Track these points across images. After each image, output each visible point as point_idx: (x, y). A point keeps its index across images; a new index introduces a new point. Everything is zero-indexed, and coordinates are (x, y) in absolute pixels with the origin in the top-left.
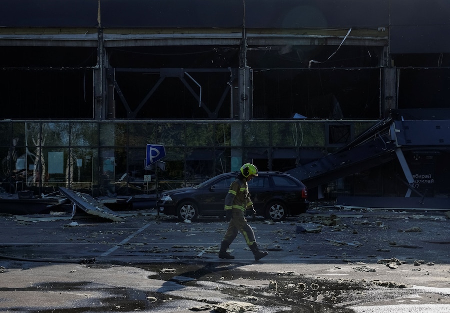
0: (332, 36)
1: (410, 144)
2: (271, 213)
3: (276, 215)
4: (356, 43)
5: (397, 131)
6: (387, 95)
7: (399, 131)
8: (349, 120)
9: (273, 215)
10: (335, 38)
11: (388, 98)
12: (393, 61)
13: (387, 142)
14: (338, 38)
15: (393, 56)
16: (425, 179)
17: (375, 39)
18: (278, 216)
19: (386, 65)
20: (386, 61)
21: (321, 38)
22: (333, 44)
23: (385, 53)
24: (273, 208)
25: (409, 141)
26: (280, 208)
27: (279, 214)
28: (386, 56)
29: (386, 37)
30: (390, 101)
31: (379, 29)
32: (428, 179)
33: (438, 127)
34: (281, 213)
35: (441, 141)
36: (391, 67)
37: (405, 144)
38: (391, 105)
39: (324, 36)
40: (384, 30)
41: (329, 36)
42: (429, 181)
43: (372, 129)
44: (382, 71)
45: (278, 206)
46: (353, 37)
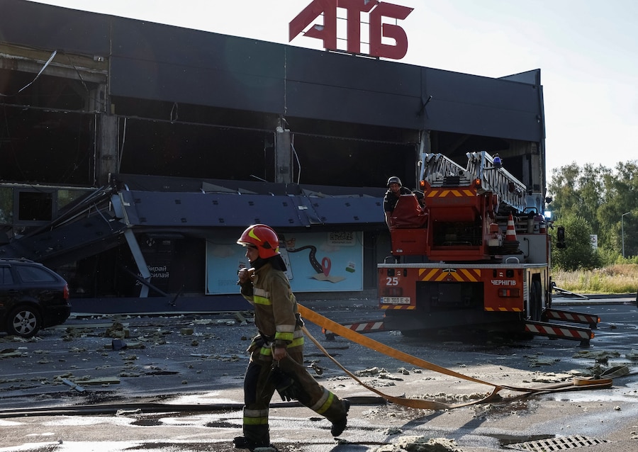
0: (26, 58)
1: (144, 224)
2: (16, 325)
3: (24, 328)
4: (61, 74)
5: (125, 204)
6: (104, 153)
7: (129, 204)
8: (49, 186)
9: (19, 328)
10: (31, 62)
11: (106, 158)
12: (113, 106)
13: (110, 220)
14: (36, 63)
15: (113, 99)
16: (158, 272)
17: (89, 71)
18: (27, 330)
19: (102, 110)
20: (103, 104)
21: (8, 59)
22: (26, 71)
23: (102, 93)
24: (19, 316)
25: (143, 220)
26: (31, 317)
27: (28, 326)
28: (102, 97)
29: (105, 72)
30: (109, 162)
31: (95, 58)
32: (162, 272)
33: (178, 202)
34: (32, 324)
35: (183, 220)
36: (111, 115)
37: (138, 223)
38: (110, 168)
39: (13, 57)
40: (102, 60)
41: (21, 58)
42: (163, 276)
43: (86, 200)
44: (99, 119)
45: (28, 313)
46: (58, 64)
